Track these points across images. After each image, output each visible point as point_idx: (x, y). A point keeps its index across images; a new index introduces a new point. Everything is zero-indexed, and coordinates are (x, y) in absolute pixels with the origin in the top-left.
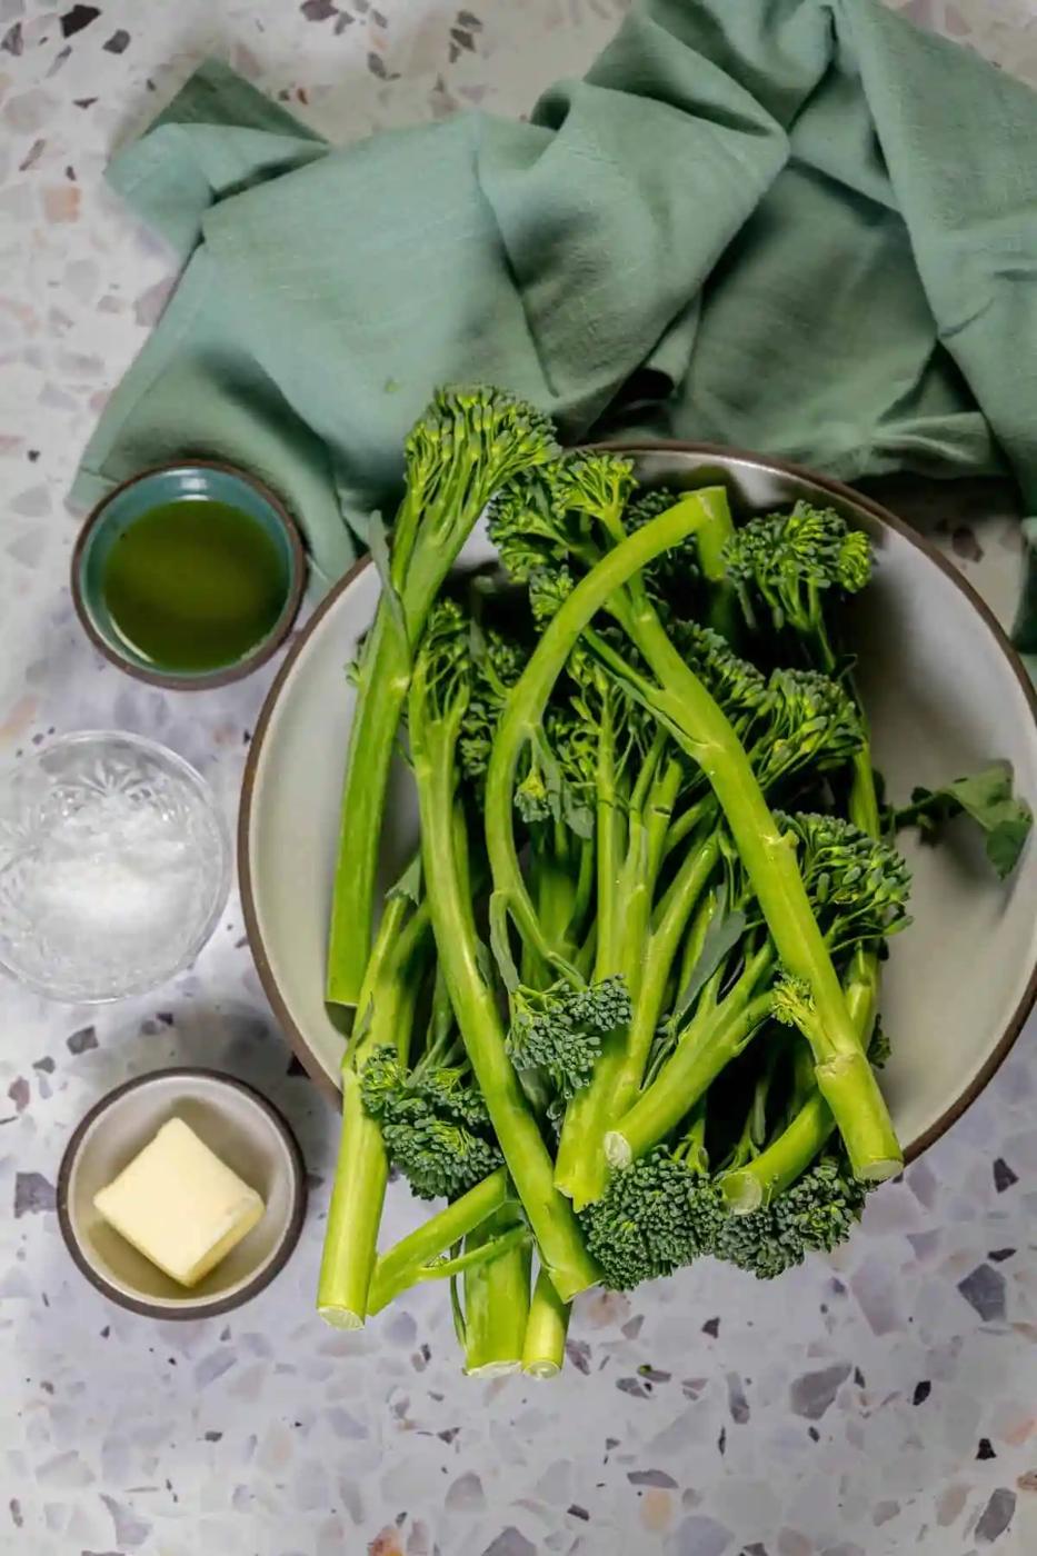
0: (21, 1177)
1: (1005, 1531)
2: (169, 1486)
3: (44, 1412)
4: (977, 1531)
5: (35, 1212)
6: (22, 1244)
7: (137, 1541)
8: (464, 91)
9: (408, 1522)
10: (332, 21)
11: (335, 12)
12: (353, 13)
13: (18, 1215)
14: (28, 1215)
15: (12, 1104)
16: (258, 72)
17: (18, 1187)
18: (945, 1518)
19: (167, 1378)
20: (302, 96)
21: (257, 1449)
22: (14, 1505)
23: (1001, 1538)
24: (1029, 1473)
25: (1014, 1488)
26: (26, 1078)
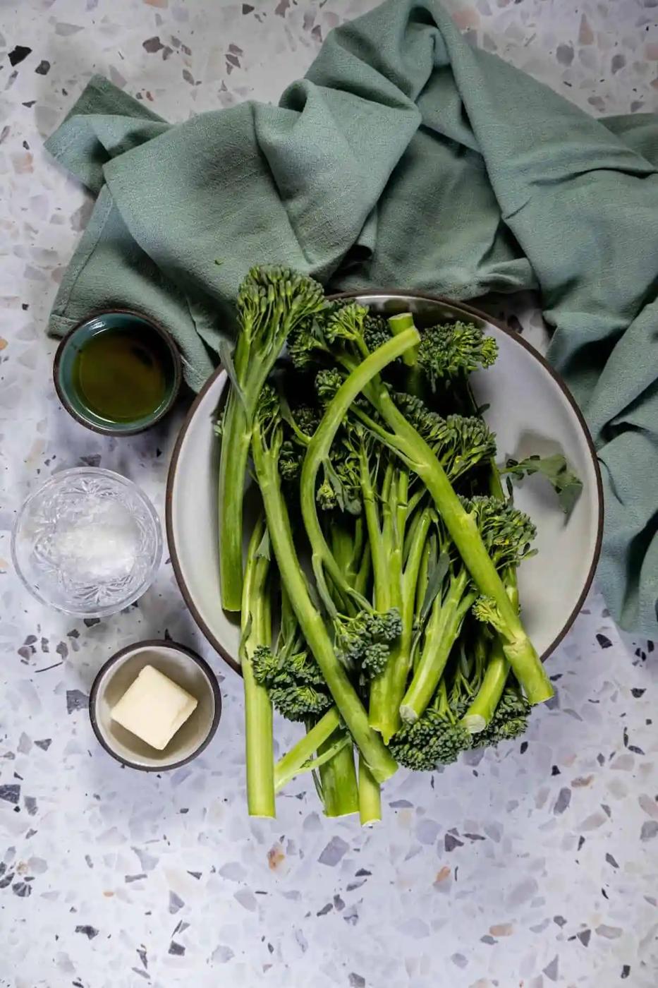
0: (68, 693)
1: (567, 808)
2: (165, 838)
3: (97, 810)
4: (555, 808)
5: (78, 709)
6: (74, 727)
7: (153, 867)
8: (237, 90)
9: (285, 841)
10: (160, 52)
11: (162, 46)
12: (172, 47)
13: (70, 712)
14: (75, 711)
15: (59, 655)
16: (124, 83)
17: (68, 697)
18: (539, 806)
19: (157, 785)
20: (149, 95)
21: (207, 815)
22: (87, 858)
23: (565, 812)
24: (576, 779)
25: (569, 786)
26: (64, 642)
